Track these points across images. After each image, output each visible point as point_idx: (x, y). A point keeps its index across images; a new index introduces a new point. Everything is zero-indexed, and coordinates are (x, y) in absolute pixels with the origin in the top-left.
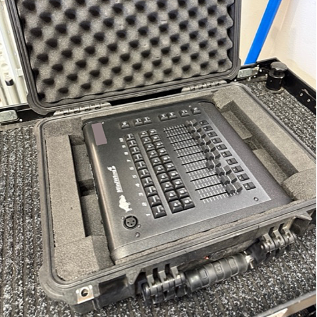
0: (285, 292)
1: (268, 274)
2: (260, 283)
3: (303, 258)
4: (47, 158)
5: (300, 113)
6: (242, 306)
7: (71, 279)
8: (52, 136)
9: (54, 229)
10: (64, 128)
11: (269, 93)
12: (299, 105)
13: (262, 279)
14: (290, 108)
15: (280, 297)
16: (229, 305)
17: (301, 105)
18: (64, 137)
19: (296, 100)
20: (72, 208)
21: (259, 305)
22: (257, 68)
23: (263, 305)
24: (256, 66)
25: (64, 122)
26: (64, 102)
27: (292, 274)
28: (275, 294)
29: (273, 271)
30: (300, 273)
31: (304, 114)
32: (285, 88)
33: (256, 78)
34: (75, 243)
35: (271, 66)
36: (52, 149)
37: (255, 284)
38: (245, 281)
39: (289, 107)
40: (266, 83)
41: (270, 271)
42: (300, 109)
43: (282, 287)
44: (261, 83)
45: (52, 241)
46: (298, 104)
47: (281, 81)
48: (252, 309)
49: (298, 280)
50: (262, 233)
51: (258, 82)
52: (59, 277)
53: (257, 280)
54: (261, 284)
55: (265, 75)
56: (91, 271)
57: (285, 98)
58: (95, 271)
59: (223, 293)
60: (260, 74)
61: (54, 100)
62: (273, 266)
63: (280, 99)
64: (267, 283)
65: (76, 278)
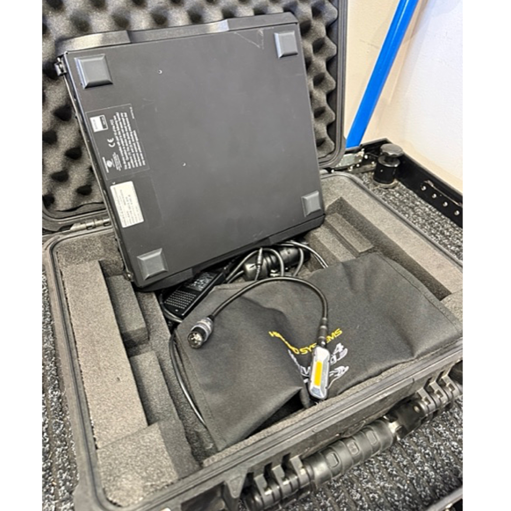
0: (438, 471)
1: (412, 447)
2: (402, 462)
3: (456, 419)
4: (67, 298)
5: (424, 214)
6: (382, 500)
7: (133, 503)
8: (71, 263)
9: (91, 418)
10: (90, 250)
11: (378, 187)
12: (422, 203)
13: (405, 455)
14: (410, 207)
15: (433, 480)
16: (363, 502)
17: (423, 202)
18: (92, 263)
19: (416, 196)
20: (118, 379)
21: (405, 496)
22: (361, 153)
23: (411, 495)
24: (359, 150)
25: (89, 240)
26: (85, 209)
27: (444, 443)
28: (426, 477)
29: (418, 442)
30: (455, 441)
31: (429, 215)
32: (399, 180)
33: (360, 167)
34: (132, 438)
35: (382, 150)
36: (74, 285)
37: (395, 464)
38: (380, 461)
39: (407, 206)
40: (373, 174)
41: (414, 442)
42: (423, 208)
43: (434, 465)
44: (366, 174)
45: (91, 439)
46: (420, 202)
47: (395, 170)
48: (397, 503)
49: (454, 452)
50: (416, 389)
51: (363, 173)
52: (111, 502)
53: (398, 458)
54: (405, 463)
55: (371, 164)
56: (165, 484)
57: (400, 194)
58: (172, 483)
59: (352, 484)
60: (365, 162)
61: (70, 206)
62: (417, 434)
63: (394, 195)
64: (413, 461)
65: (141, 499)
